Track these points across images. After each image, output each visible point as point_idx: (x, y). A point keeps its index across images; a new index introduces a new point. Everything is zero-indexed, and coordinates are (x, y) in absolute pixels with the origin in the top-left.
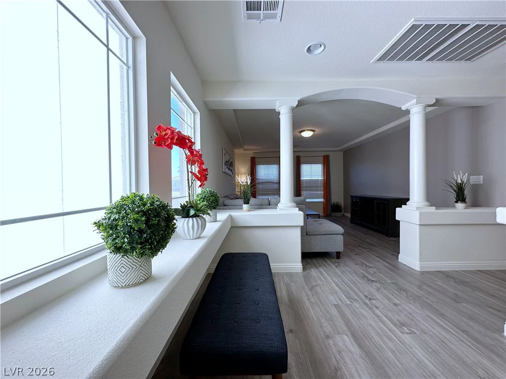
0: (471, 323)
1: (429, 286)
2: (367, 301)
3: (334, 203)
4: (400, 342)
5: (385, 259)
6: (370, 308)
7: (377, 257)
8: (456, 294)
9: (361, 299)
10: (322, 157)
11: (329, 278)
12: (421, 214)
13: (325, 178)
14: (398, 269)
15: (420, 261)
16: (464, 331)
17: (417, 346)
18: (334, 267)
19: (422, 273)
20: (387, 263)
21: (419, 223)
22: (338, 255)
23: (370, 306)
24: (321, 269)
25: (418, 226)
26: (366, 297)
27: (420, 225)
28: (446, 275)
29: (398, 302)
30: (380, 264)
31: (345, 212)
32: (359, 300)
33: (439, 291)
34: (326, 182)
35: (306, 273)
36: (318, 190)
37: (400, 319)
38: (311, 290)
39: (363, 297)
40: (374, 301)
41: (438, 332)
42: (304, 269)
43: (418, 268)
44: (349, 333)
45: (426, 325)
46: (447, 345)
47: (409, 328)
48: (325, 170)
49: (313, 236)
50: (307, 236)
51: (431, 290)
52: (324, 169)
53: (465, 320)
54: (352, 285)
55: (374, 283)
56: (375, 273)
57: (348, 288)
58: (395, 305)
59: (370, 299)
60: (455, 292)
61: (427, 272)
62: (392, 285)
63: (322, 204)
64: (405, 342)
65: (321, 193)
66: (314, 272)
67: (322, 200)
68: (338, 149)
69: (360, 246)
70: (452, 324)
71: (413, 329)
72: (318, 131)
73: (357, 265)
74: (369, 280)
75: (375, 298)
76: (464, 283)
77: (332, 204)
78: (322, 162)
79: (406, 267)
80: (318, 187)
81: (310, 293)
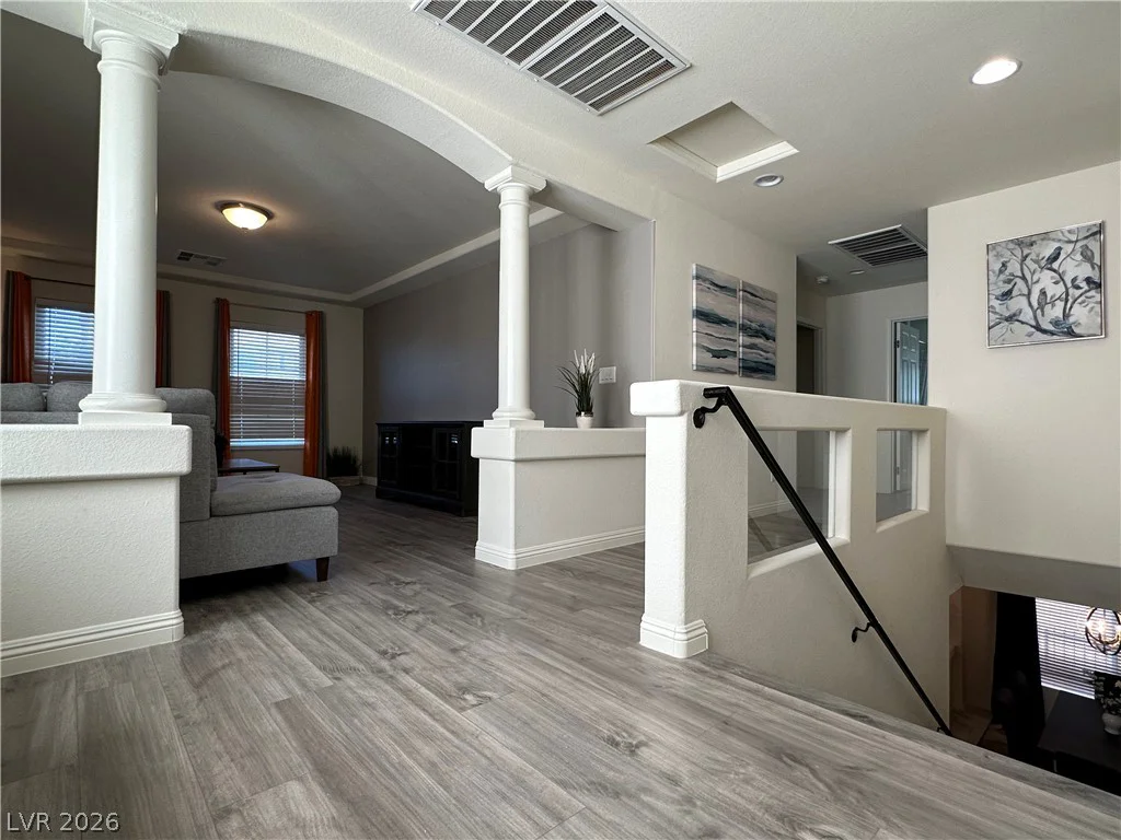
0: (594, 641)
1: (529, 594)
2: (385, 664)
3: (335, 451)
4: (453, 732)
5: (446, 560)
6: (391, 679)
7: (428, 558)
8: (574, 597)
9: (366, 663)
10: (303, 317)
11: (281, 636)
12: (517, 433)
13: (311, 377)
14: (472, 575)
15: (516, 547)
16: (582, 660)
17: (492, 729)
18: (304, 602)
19: (518, 573)
20: (451, 566)
21: (513, 457)
22: (323, 568)
23: (391, 673)
24: (260, 618)
25: (513, 463)
26: (384, 653)
27: (516, 461)
28: (560, 568)
29: (462, 643)
30: (434, 573)
31: (365, 474)
32: (361, 667)
33: (545, 599)
34: (314, 390)
35: (190, 641)
36: (288, 412)
37: (460, 679)
38: (197, 687)
39: (375, 657)
40: (402, 657)
41: (537, 679)
42: (190, 627)
43: (510, 566)
44: (307, 770)
45: (517, 672)
46: (552, 700)
47: (480, 693)
48: (312, 354)
49: (236, 519)
50: (213, 519)
51: (529, 601)
52: (308, 351)
53: (585, 639)
54: (348, 636)
55: (411, 617)
56: (416, 593)
57: (336, 647)
58: (454, 651)
59: (393, 656)
60: (572, 593)
61: (527, 570)
62: (454, 610)
63: (300, 455)
64: (465, 731)
65: (298, 420)
66: (228, 632)
67: (300, 442)
68: (347, 298)
69: (389, 543)
70: (565, 655)
71: (486, 693)
72: (283, 217)
73: (375, 586)
74: (397, 611)
75: (408, 650)
76: (587, 575)
77: (331, 454)
78: (303, 331)
79: (488, 568)
80: (288, 401)
81: (191, 697)
